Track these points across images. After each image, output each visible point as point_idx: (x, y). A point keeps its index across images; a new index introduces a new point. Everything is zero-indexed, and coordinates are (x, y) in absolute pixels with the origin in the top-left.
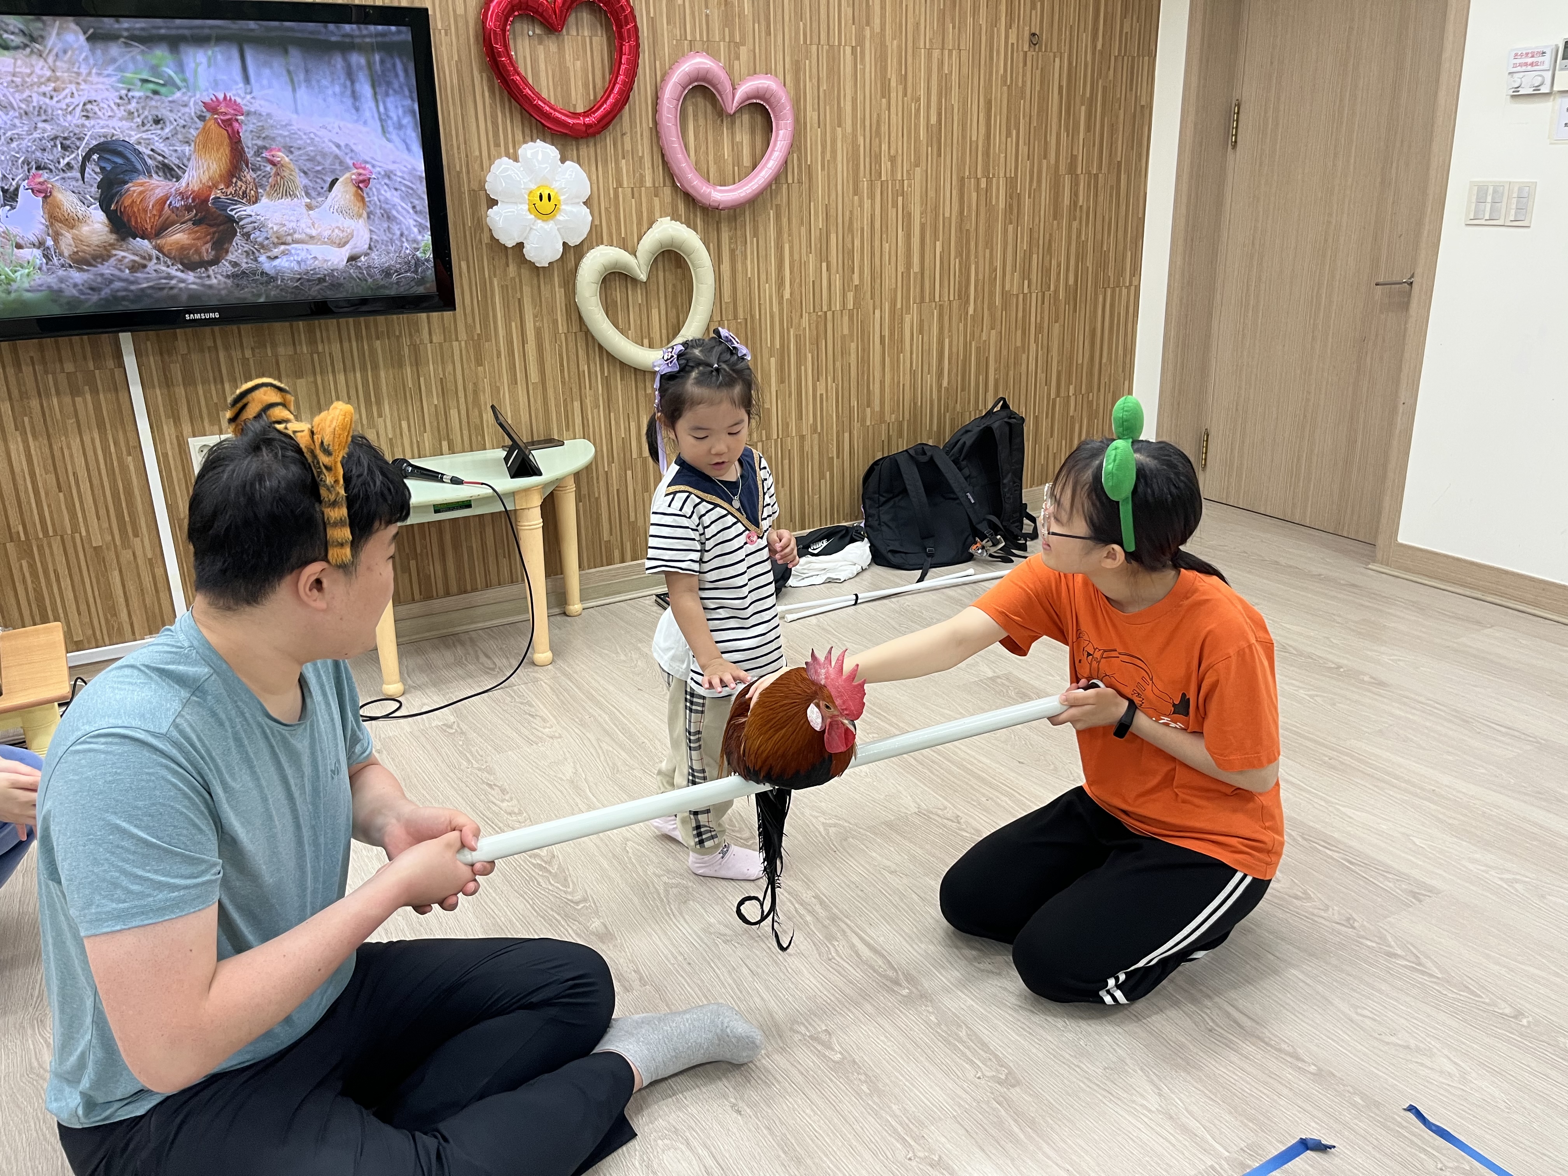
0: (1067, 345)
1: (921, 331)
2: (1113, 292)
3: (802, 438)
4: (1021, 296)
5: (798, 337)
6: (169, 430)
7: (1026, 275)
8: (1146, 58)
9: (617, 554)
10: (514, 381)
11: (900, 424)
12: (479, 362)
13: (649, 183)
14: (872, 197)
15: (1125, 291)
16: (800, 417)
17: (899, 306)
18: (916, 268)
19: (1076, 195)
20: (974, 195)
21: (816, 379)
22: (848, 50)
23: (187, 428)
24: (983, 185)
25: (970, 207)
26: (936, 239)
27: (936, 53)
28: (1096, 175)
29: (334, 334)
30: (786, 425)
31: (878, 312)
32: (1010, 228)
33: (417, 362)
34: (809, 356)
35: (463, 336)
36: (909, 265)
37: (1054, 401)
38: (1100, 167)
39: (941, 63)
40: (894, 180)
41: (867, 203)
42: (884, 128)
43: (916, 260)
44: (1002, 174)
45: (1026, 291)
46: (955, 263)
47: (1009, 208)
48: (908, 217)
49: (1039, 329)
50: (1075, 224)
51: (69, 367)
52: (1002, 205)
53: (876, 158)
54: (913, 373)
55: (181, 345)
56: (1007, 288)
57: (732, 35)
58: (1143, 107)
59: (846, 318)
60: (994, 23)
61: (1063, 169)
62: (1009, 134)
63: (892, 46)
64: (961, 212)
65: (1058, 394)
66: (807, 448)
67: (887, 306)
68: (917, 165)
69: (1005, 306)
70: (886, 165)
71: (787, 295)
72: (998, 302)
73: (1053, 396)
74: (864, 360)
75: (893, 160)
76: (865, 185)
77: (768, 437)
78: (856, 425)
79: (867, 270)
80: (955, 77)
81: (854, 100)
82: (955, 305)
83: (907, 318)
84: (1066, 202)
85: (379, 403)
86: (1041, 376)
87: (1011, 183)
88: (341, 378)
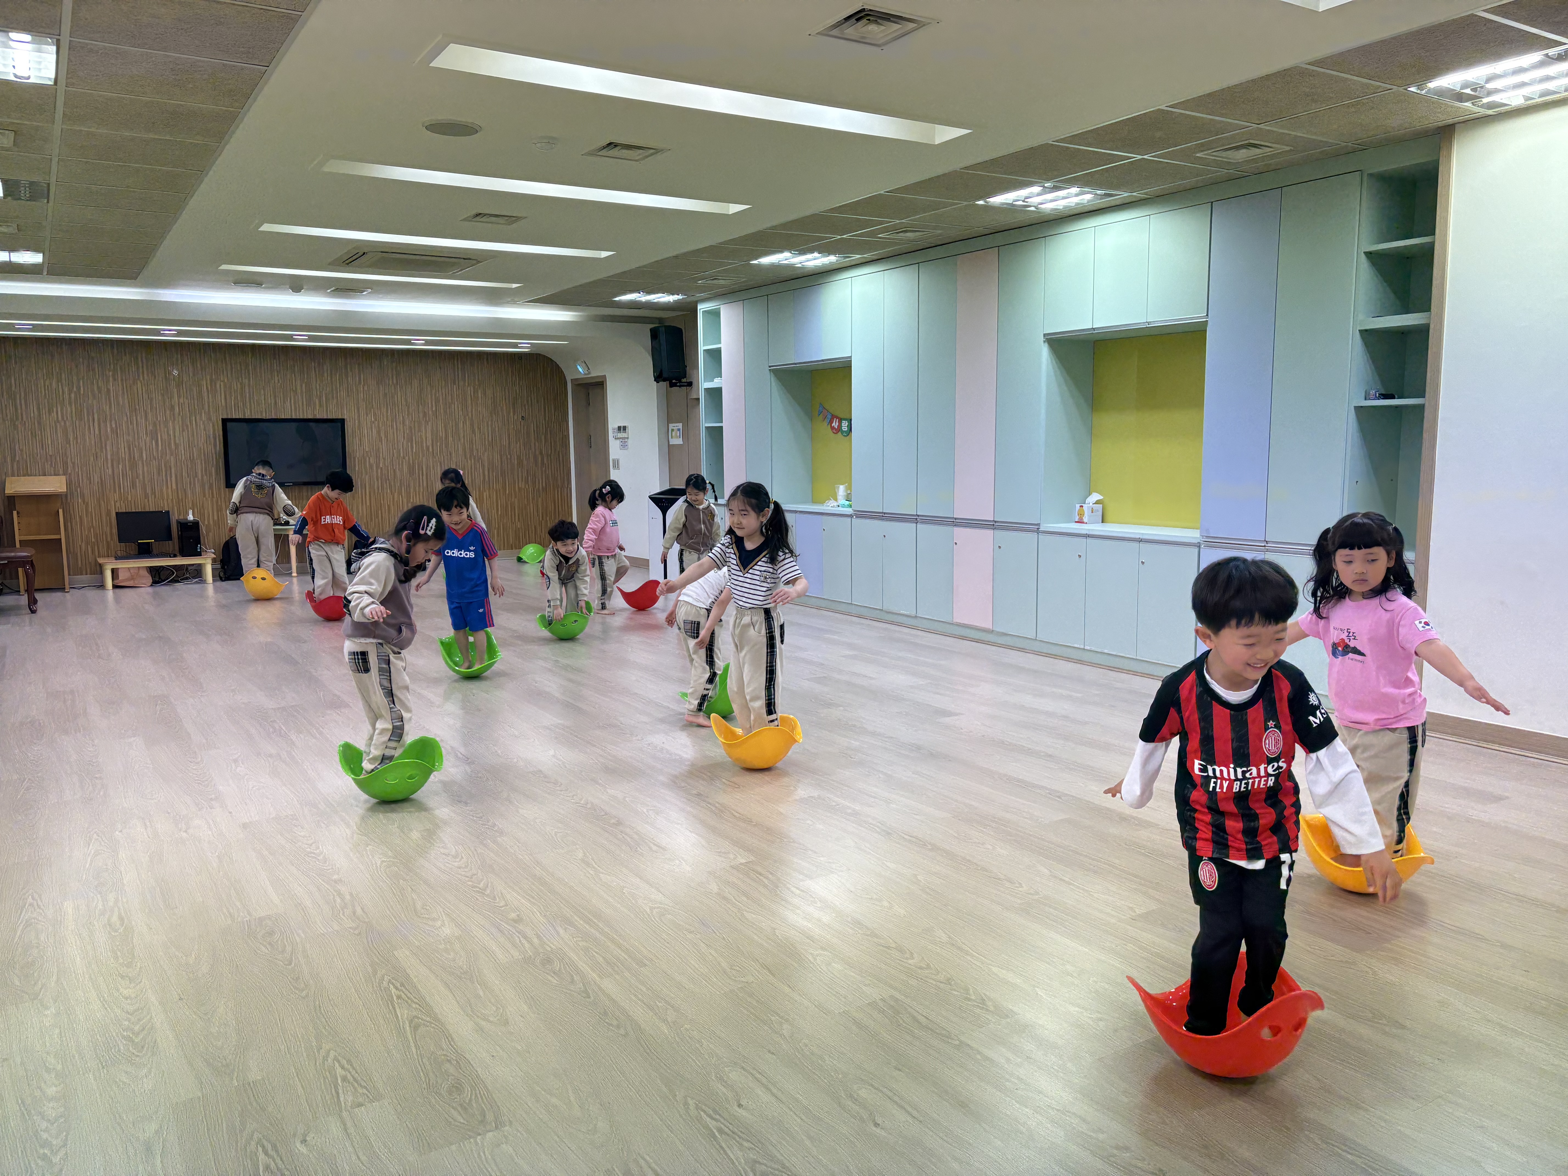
0: (545, 504)
1: (490, 497)
2: (561, 489)
4: (525, 490)
7: (527, 482)
8: (565, 423)
13: (402, 455)
15: (565, 490)
18: (487, 479)
19: (543, 460)
20: (506, 460)
24: (509, 457)
25: (504, 463)
26: (493, 471)
27: (490, 423)
28: (551, 455)
32: (520, 469)
36: (484, 479)
38: (551, 452)
39: (492, 426)
40: (478, 456)
41: (469, 461)
42: (474, 442)
44: (515, 454)
45: (527, 487)
46: (500, 478)
47: (519, 464)
48: (483, 466)
49: (533, 499)
50: (544, 469)
52: (516, 462)
53: (471, 450)
54: (488, 510)
56: (520, 487)
60: (509, 413)
61: (537, 453)
62: (517, 443)
63: (476, 421)
64: (501, 464)
65: (543, 519)
68: (486, 451)
69: (519, 491)
72: (517, 489)
73: (541, 519)
76: (468, 456)
79: (470, 480)
80: (497, 429)
82: (501, 490)
83: (485, 494)
84: (540, 462)
86: (536, 514)
87: (519, 457)
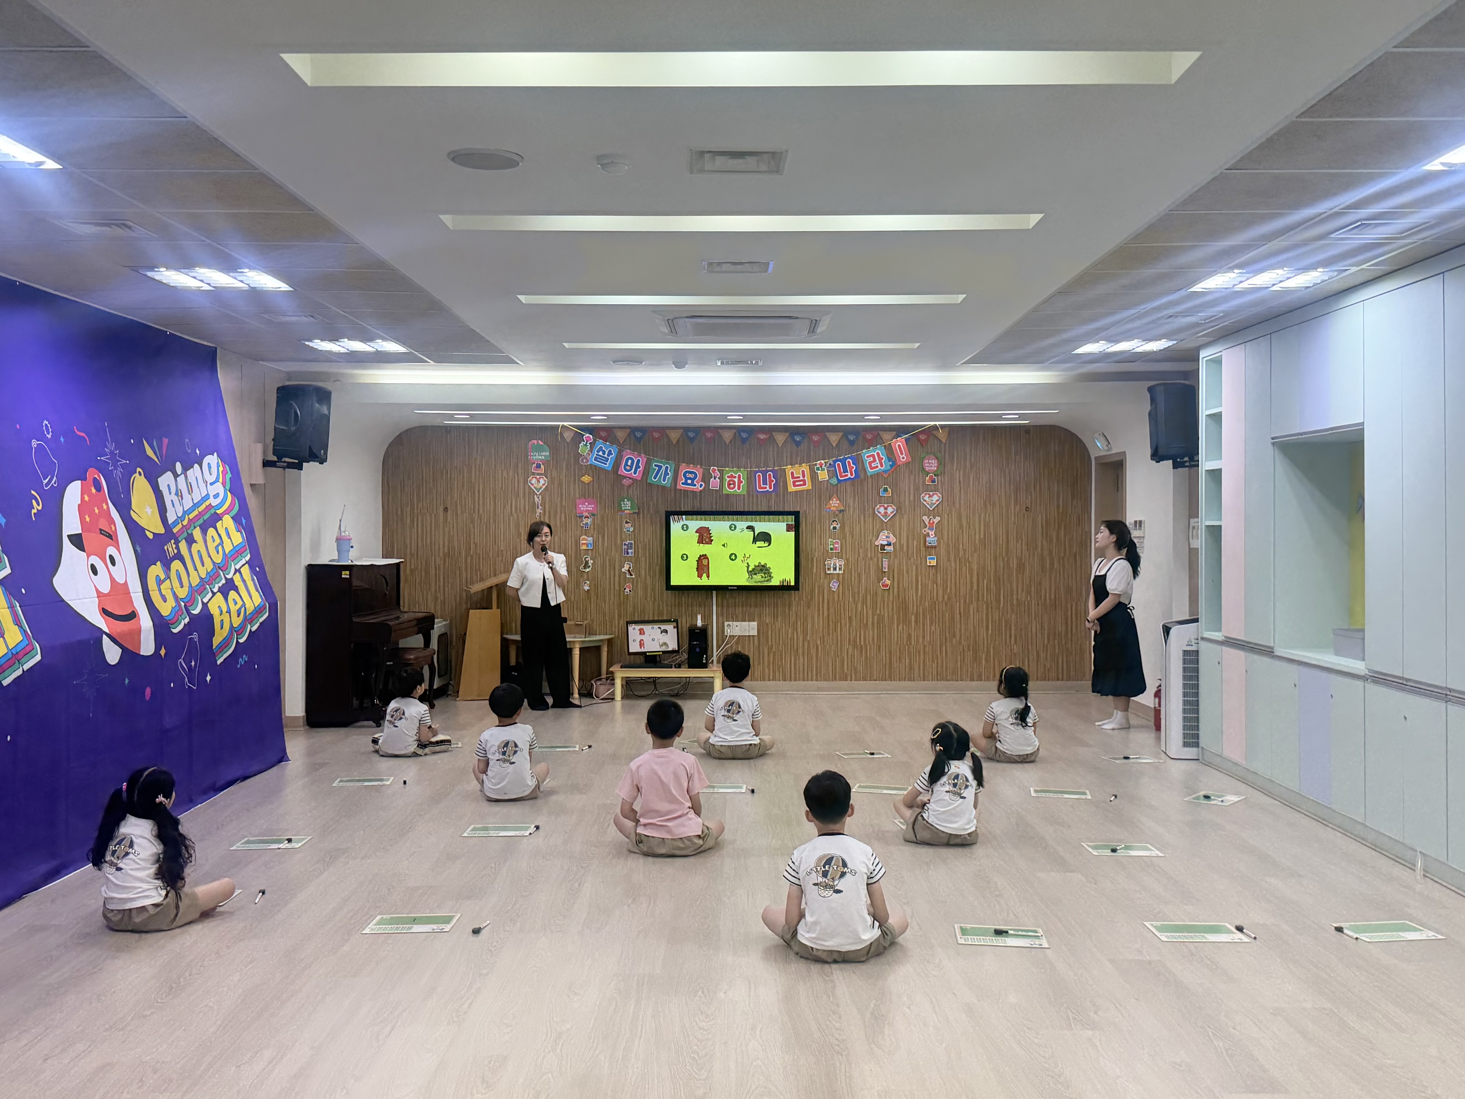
1: (978, 611)
2: (1076, 603)
3: (925, 646)
4: (1027, 602)
5: (923, 609)
6: (720, 619)
7: (1029, 593)
8: (1086, 515)
9: (849, 678)
10: (819, 615)
11: (969, 647)
12: (809, 607)
13: (869, 556)
14: (956, 563)
16: (924, 638)
17: (967, 600)
18: (975, 588)
19: (1053, 564)
20: (1002, 564)
21: (931, 624)
22: (946, 515)
23: (725, 619)
24: (1006, 559)
25: (999, 566)
26: (984, 578)
27: (983, 515)
28: (1063, 558)
29: (767, 596)
30: (918, 641)
31: (958, 603)
32: (1020, 576)
33: (790, 605)
34: (928, 616)
35: (804, 599)
36: (972, 587)
37: (1047, 646)
38: (1065, 554)
39: (985, 519)
40: (965, 557)
43: (975, 585)
44: (1015, 556)
45: (1029, 599)
46: (993, 586)
47: (1019, 568)
48: (971, 570)
51: (700, 599)
52: (1015, 566)
55: (727, 596)
56: (1019, 597)
57: (901, 511)
58: (1086, 532)
59: (944, 604)
60: (1009, 504)
61: (1045, 555)
62: (1017, 542)
63: (963, 513)
64: (996, 568)
66: (927, 649)
67: (962, 602)
68: (975, 551)
69: (1018, 604)
70: (961, 552)
71: (919, 594)
72: (1015, 602)
73: (1046, 643)
74: (953, 618)
75: (964, 551)
76: (952, 558)
77: (911, 644)
78: (948, 644)
80: (991, 523)
81: (948, 530)
82: (994, 603)
83: (972, 606)
84: (1048, 566)
85: (777, 617)
87: (1020, 559)
88: (767, 609)
